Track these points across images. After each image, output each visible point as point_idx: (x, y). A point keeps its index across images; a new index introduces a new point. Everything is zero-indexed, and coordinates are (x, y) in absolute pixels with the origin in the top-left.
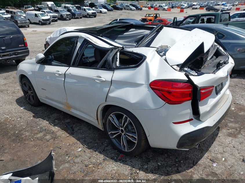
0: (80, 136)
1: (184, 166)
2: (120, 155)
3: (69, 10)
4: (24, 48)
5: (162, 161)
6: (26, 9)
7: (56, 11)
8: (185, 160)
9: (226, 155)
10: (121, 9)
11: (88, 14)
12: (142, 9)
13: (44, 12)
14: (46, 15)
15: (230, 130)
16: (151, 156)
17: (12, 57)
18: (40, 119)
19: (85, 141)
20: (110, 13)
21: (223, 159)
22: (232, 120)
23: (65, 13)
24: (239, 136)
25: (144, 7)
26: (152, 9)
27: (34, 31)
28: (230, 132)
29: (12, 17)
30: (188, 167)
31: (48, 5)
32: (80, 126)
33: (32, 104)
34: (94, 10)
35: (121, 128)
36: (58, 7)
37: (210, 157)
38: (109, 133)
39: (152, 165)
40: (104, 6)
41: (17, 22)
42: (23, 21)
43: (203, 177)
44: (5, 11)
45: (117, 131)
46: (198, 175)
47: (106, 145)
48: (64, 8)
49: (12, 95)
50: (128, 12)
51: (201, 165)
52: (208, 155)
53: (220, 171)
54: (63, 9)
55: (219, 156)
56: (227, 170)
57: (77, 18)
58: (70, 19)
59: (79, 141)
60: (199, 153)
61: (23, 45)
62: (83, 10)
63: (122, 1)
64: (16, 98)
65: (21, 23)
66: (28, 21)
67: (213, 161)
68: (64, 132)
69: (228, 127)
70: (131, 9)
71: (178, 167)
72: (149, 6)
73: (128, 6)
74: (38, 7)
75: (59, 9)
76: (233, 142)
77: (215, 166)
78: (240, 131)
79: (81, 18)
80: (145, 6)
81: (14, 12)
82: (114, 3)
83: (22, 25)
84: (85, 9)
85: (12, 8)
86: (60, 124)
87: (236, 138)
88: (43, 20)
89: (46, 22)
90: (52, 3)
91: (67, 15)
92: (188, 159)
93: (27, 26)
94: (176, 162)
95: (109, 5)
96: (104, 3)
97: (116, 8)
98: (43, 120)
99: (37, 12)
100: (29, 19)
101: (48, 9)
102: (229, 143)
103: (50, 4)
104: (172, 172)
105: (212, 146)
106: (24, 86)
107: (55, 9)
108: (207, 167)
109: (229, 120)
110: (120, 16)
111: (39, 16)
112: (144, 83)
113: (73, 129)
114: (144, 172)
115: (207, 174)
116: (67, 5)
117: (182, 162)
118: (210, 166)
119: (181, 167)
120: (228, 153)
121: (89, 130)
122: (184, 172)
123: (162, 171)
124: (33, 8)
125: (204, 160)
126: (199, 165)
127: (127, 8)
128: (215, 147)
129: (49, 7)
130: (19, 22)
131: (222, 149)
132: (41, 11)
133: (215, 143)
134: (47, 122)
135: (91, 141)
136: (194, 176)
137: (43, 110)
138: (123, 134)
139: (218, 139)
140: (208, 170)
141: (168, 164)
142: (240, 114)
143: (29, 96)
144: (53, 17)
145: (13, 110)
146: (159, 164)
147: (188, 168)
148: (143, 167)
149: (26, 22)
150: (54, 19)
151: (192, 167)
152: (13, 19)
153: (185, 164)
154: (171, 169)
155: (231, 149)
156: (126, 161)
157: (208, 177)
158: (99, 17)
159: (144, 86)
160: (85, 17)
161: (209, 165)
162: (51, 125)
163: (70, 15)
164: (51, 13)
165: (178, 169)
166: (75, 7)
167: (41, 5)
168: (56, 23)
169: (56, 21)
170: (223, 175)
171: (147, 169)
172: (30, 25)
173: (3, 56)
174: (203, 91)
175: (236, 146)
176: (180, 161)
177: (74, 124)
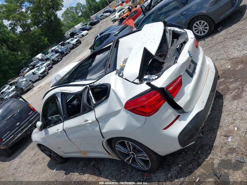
0: (107, 173)
1: (202, 156)
2: (145, 175)
3: (57, 52)
4: (34, 113)
5: (182, 161)
6: (23, 73)
7: (47, 59)
8: (201, 149)
9: (237, 122)
10: (98, 22)
11: (73, 45)
12: (116, 10)
13: (38, 66)
14: (41, 68)
15: (233, 92)
16: (171, 161)
17: (28, 127)
18: (71, 173)
19: (112, 176)
20: (91, 32)
21: (236, 129)
22: (232, 80)
23: (55, 56)
24: (244, 94)
25: (116, 7)
26: (124, 4)
27: (39, 88)
28: (234, 95)
29: (16, 87)
30: (207, 154)
31: (38, 58)
32: (103, 164)
33: (60, 162)
34: (76, 38)
35: (131, 153)
36: (47, 55)
37: (223, 134)
38: (125, 161)
39: (174, 170)
40: (82, 29)
41: (23, 89)
42: (26, 85)
43: (223, 158)
44: (9, 86)
45: (129, 156)
46: (218, 159)
47: (130, 171)
48: (52, 52)
49: (43, 162)
50: (105, 20)
51: (217, 146)
52: (220, 132)
53: (236, 143)
54: (51, 54)
55: (231, 127)
56: (243, 138)
57: (67, 54)
58: (62, 59)
59: (108, 179)
60: (212, 135)
61: (32, 112)
62: (67, 44)
63: (95, 14)
64: (47, 163)
65: (26, 87)
66: (30, 82)
67: (227, 136)
68: (93, 176)
69: (231, 90)
70: (107, 17)
71: (197, 160)
72: (120, 2)
73: (103, 15)
74: (31, 65)
75: (48, 56)
76: (240, 104)
77: (231, 141)
78: (243, 88)
79: (70, 52)
80: (117, 5)
81: (16, 82)
82: (89, 21)
83: (28, 89)
84: (68, 42)
85: (13, 80)
86: (88, 170)
87: (241, 98)
88: (41, 74)
89: (45, 74)
90: (41, 54)
91: (57, 57)
92: (204, 146)
93: (32, 87)
94: (194, 156)
95: (86, 24)
96: (81, 26)
97: (93, 24)
98: (74, 173)
99: (33, 71)
100: (30, 81)
101: (40, 62)
102: (236, 107)
103: (39, 56)
104: (194, 169)
105: (222, 120)
106: (45, 151)
107: (45, 58)
108: (223, 145)
109: (229, 82)
110: (100, 28)
111: (36, 72)
112: (121, 108)
113: (99, 169)
114: (170, 181)
115: (225, 153)
116: (53, 49)
117: (199, 152)
118: (226, 144)
119: (200, 158)
120: (238, 120)
121: (112, 163)
122: (204, 162)
123: (185, 172)
124: (28, 69)
125: (219, 140)
126: (216, 147)
127: (102, 18)
128: (225, 120)
129: (40, 59)
130: (24, 88)
131: (231, 118)
132: (36, 67)
133: (224, 115)
134: (78, 174)
135: (117, 173)
136: (215, 162)
137: (70, 164)
138: (135, 156)
139: (224, 109)
140: (225, 148)
141: (188, 161)
142: (237, 69)
143: (54, 157)
144: (47, 66)
145: (49, 176)
146: (180, 166)
147: (206, 156)
148: (167, 177)
149: (30, 84)
150: (49, 67)
151: (209, 154)
152: (18, 88)
153: (203, 153)
154: (192, 165)
155: (240, 114)
156: (152, 178)
157: (227, 156)
158: (84, 41)
159: (122, 110)
160: (72, 48)
161: (224, 142)
162: (81, 175)
163: (59, 55)
164: (44, 63)
165: (198, 162)
166: (60, 46)
167: (33, 61)
168: (52, 69)
169: (52, 67)
170: (240, 147)
171: (171, 177)
172: (34, 84)
173: (21, 130)
174: (171, 89)
175: (243, 108)
176: (197, 153)
177: (98, 164)
